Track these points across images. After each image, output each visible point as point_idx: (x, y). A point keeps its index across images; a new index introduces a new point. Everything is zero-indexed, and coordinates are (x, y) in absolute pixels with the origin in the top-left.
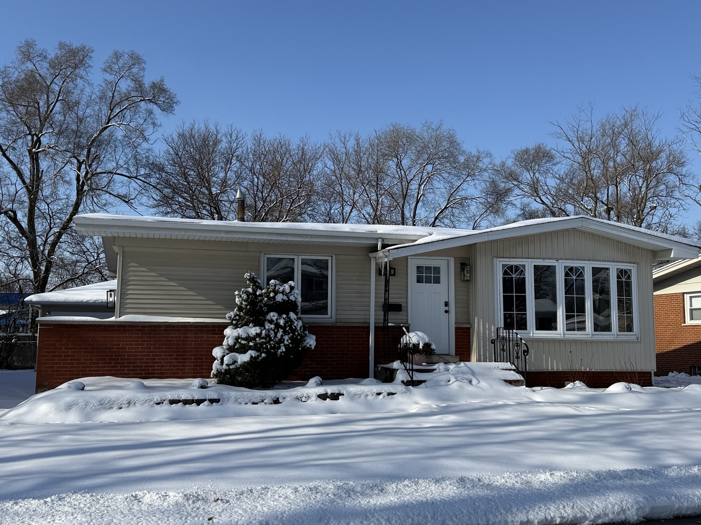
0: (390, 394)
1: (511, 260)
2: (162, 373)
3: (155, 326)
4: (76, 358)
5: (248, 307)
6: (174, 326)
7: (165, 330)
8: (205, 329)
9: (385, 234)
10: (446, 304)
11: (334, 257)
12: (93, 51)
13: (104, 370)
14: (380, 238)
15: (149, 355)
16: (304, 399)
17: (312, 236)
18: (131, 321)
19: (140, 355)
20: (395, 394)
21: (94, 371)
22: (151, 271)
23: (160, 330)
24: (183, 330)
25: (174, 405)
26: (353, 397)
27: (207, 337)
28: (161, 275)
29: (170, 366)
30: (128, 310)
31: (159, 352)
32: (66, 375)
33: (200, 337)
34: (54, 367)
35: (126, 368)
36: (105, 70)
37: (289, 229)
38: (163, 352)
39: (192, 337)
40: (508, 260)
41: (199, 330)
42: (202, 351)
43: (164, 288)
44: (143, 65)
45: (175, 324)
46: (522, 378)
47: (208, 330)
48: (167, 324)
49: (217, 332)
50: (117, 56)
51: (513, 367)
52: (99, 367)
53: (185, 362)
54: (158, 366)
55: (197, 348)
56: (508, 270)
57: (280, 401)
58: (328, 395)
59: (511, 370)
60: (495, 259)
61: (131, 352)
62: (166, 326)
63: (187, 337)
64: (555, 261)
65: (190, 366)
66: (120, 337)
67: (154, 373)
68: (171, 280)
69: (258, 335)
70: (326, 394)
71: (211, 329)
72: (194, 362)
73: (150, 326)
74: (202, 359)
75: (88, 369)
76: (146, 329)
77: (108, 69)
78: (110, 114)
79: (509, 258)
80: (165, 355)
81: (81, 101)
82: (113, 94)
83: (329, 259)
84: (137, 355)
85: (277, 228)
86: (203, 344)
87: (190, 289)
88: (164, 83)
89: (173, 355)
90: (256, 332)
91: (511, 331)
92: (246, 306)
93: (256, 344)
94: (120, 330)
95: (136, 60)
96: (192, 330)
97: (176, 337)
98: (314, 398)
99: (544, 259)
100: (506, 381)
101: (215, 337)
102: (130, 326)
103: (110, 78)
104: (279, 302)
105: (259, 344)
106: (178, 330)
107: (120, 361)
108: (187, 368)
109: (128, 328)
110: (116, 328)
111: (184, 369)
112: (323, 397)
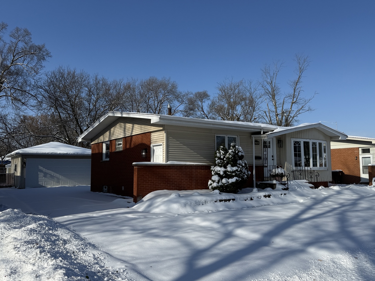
0: (285, 194)
1: (296, 139)
2: (184, 188)
3: (181, 166)
4: (152, 181)
5: (232, 158)
6: (188, 166)
7: (185, 168)
8: (199, 167)
9: (264, 127)
10: (273, 156)
11: (239, 136)
12: (8, 26)
13: (163, 187)
14: (263, 129)
15: (179, 180)
16: (260, 198)
17: (240, 127)
18: (173, 164)
19: (176, 180)
20: (286, 194)
21: (159, 187)
22: (177, 141)
23: (183, 168)
24: (191, 168)
25: (221, 202)
26: (275, 196)
27: (200, 171)
28: (181, 143)
29: (187, 184)
30: (170, 159)
31: (183, 178)
32: (149, 190)
33: (197, 171)
34: (144, 186)
35: (171, 186)
36: (11, 36)
37: (234, 124)
38: (184, 178)
39: (194, 171)
40: (295, 139)
41: (197, 168)
42: (198, 177)
43: (182, 149)
44: (30, 36)
45: (188, 165)
46: (314, 186)
47: (200, 168)
48: (186, 165)
49: (203, 169)
50: (18, 30)
51: (307, 181)
52: (161, 186)
53: (192, 183)
54: (183, 184)
55: (196, 176)
56: (296, 143)
57: (253, 199)
58: (267, 195)
59: (307, 183)
60: (291, 139)
61: (173, 178)
62: (185, 166)
63: (192, 171)
64: (309, 140)
65: (194, 184)
66: (168, 172)
67: (181, 188)
68: (185, 145)
69: (237, 170)
70: (266, 195)
71: (201, 167)
72: (195, 182)
73: (179, 166)
74: (198, 181)
75: (157, 187)
76: (178, 167)
77: (12, 36)
78: (13, 58)
79: (296, 138)
80: (185, 180)
81: (4, 51)
82: (15, 49)
83: (237, 137)
84: (175, 180)
85: (231, 124)
86: (198, 174)
87: (191, 150)
88: (45, 46)
89: (188, 179)
90: (236, 169)
91: (297, 167)
92: (231, 157)
93: (236, 174)
94: (168, 168)
95: (27, 33)
96: (194, 168)
97: (189, 171)
98: (263, 197)
99: (306, 139)
100: (310, 187)
101: (202, 171)
102: (172, 166)
103: (14, 40)
104: (240, 156)
105: (238, 174)
106: (190, 168)
107: (169, 183)
108: (193, 185)
109: (171, 167)
110: (167, 167)
111: (192, 186)
112: (265, 196)
